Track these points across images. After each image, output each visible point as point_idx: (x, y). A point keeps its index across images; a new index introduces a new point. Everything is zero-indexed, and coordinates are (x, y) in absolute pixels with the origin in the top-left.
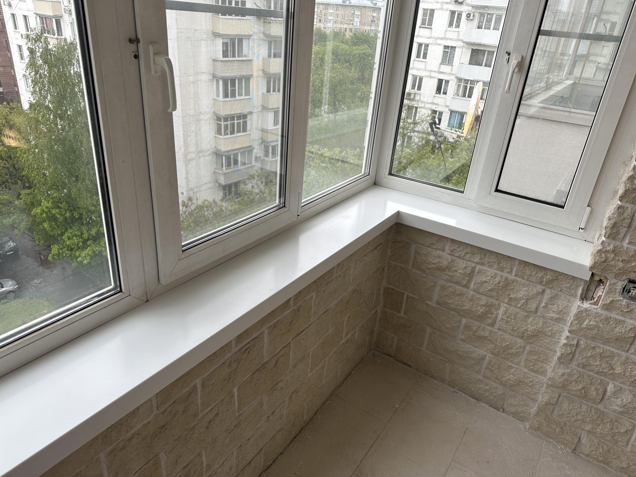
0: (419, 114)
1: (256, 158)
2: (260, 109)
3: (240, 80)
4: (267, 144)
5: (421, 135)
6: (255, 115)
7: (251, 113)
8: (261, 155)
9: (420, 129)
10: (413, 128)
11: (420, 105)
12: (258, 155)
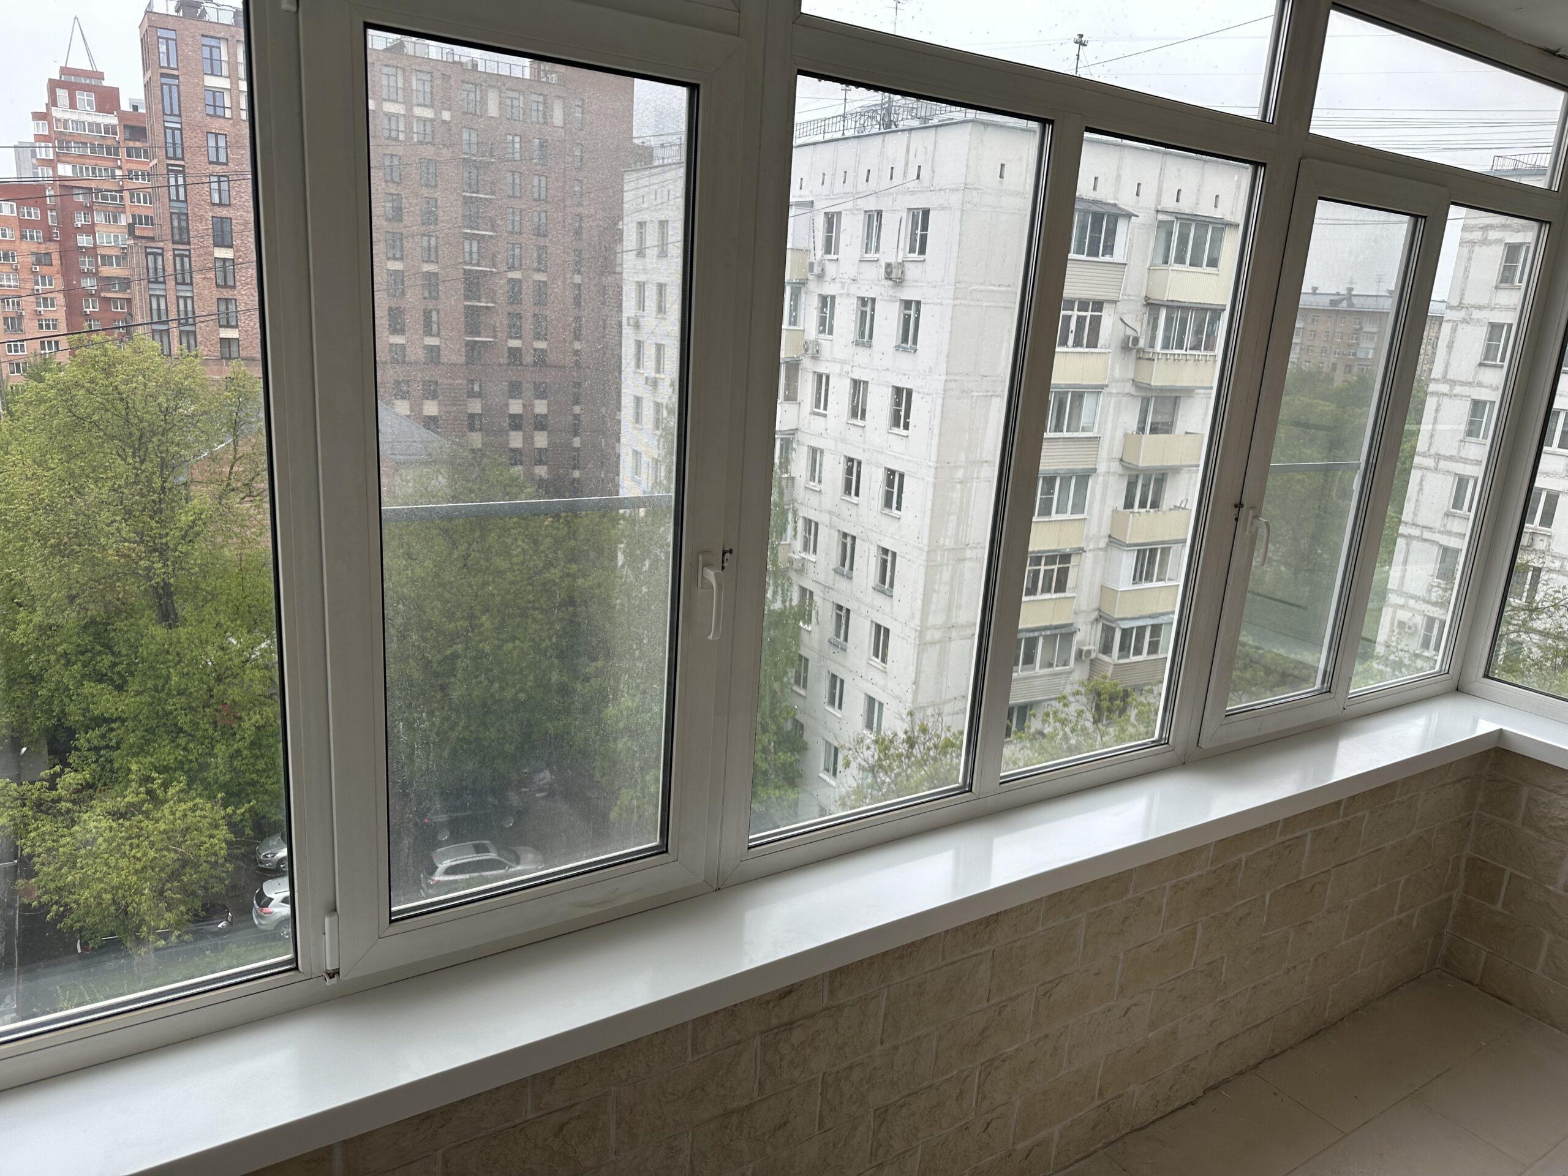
0: (1545, 588)
1: (1080, 653)
2: (1103, 543)
3: (1066, 480)
4: (1109, 624)
5: (1550, 641)
6: (1089, 557)
7: (1081, 551)
8: (1091, 647)
9: (1548, 626)
10: (1525, 622)
11: (1548, 564)
12: (1085, 648)
